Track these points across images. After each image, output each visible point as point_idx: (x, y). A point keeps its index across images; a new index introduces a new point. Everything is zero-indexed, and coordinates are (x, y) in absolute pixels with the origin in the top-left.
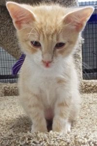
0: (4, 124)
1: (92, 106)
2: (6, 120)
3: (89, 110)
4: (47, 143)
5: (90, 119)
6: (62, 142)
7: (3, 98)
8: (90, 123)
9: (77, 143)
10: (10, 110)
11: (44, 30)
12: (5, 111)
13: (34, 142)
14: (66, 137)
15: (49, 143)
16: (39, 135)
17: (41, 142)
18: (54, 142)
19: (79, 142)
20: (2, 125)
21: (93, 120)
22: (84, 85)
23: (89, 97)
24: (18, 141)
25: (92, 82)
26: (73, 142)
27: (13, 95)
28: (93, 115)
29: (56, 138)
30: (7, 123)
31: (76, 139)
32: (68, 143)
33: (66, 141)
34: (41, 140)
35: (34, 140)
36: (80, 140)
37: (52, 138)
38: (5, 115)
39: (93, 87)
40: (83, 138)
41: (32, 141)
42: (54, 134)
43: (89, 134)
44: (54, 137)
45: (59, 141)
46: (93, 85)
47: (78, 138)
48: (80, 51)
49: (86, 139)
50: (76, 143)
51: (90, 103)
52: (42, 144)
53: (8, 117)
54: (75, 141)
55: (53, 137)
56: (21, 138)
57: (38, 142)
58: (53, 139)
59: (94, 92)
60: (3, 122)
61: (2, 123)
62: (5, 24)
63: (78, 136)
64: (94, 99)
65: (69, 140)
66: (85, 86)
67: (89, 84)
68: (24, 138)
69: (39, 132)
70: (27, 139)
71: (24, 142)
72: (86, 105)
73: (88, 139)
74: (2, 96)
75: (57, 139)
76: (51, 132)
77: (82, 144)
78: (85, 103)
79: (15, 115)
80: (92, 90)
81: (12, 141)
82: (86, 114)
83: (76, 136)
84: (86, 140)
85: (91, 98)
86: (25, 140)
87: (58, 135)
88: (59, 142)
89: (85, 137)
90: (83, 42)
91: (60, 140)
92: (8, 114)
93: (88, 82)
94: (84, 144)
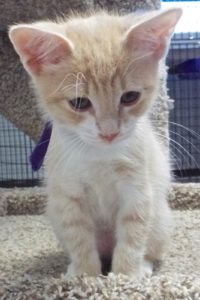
0: (9, 267)
1: (192, 233)
2: (13, 261)
3: (185, 241)
4: (104, 297)
5: (190, 256)
6: (135, 294)
7: (4, 218)
8: (190, 264)
9: (168, 295)
10: (19, 242)
11: (94, 74)
12: (10, 243)
13: (76, 295)
14: (143, 283)
15: (107, 296)
16: (86, 281)
17: (90, 294)
18: (119, 295)
19: (171, 294)
20: (3, 270)
21: (195, 259)
22: (173, 194)
23: (185, 216)
24: (42, 294)
25: (191, 188)
26: (159, 293)
27: (25, 214)
28: (194, 250)
29: (123, 286)
30: (14, 267)
31: (164, 287)
32: (149, 297)
33: (143, 293)
34: (90, 290)
35: (75, 291)
36: (173, 290)
37: (113, 287)
38: (10, 251)
39: (193, 197)
40: (179, 285)
41: (70, 293)
42: (117, 279)
43: (191, 278)
44: (118, 285)
45: (129, 291)
46: (191, 194)
47: (168, 286)
48: (165, 123)
49: (185, 288)
50: (164, 296)
51: (187, 228)
52: (92, 298)
53: (16, 255)
54: (162, 291)
55: (115, 284)
56: (47, 287)
57: (84, 294)
58: (116, 288)
59: (195, 207)
60: (5, 263)
61: (3, 265)
62: (10, 69)
63: (169, 283)
64: (196, 221)
65: (149, 290)
66: (177, 194)
67: (184, 191)
68: (54, 287)
69: (85, 274)
70: (60, 288)
71: (55, 296)
72: (179, 232)
73: (189, 287)
74: (2, 216)
75: (125, 287)
76: (111, 275)
77: (178, 297)
78: (176, 228)
79: (30, 251)
80: (190, 202)
81: (28, 293)
82: (180, 249)
83: (163, 282)
84: (186, 291)
85: (189, 219)
86: (56, 292)
87: (126, 281)
88: (128, 294)
89: (183, 285)
90: (172, 107)
91: (132, 289)
92: (16, 249)
93: (182, 187)
94: (182, 297)
